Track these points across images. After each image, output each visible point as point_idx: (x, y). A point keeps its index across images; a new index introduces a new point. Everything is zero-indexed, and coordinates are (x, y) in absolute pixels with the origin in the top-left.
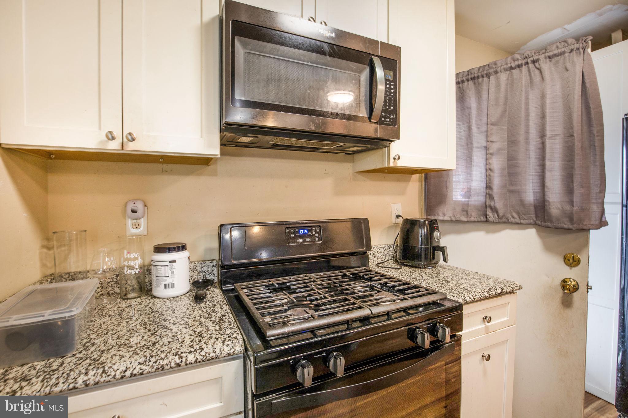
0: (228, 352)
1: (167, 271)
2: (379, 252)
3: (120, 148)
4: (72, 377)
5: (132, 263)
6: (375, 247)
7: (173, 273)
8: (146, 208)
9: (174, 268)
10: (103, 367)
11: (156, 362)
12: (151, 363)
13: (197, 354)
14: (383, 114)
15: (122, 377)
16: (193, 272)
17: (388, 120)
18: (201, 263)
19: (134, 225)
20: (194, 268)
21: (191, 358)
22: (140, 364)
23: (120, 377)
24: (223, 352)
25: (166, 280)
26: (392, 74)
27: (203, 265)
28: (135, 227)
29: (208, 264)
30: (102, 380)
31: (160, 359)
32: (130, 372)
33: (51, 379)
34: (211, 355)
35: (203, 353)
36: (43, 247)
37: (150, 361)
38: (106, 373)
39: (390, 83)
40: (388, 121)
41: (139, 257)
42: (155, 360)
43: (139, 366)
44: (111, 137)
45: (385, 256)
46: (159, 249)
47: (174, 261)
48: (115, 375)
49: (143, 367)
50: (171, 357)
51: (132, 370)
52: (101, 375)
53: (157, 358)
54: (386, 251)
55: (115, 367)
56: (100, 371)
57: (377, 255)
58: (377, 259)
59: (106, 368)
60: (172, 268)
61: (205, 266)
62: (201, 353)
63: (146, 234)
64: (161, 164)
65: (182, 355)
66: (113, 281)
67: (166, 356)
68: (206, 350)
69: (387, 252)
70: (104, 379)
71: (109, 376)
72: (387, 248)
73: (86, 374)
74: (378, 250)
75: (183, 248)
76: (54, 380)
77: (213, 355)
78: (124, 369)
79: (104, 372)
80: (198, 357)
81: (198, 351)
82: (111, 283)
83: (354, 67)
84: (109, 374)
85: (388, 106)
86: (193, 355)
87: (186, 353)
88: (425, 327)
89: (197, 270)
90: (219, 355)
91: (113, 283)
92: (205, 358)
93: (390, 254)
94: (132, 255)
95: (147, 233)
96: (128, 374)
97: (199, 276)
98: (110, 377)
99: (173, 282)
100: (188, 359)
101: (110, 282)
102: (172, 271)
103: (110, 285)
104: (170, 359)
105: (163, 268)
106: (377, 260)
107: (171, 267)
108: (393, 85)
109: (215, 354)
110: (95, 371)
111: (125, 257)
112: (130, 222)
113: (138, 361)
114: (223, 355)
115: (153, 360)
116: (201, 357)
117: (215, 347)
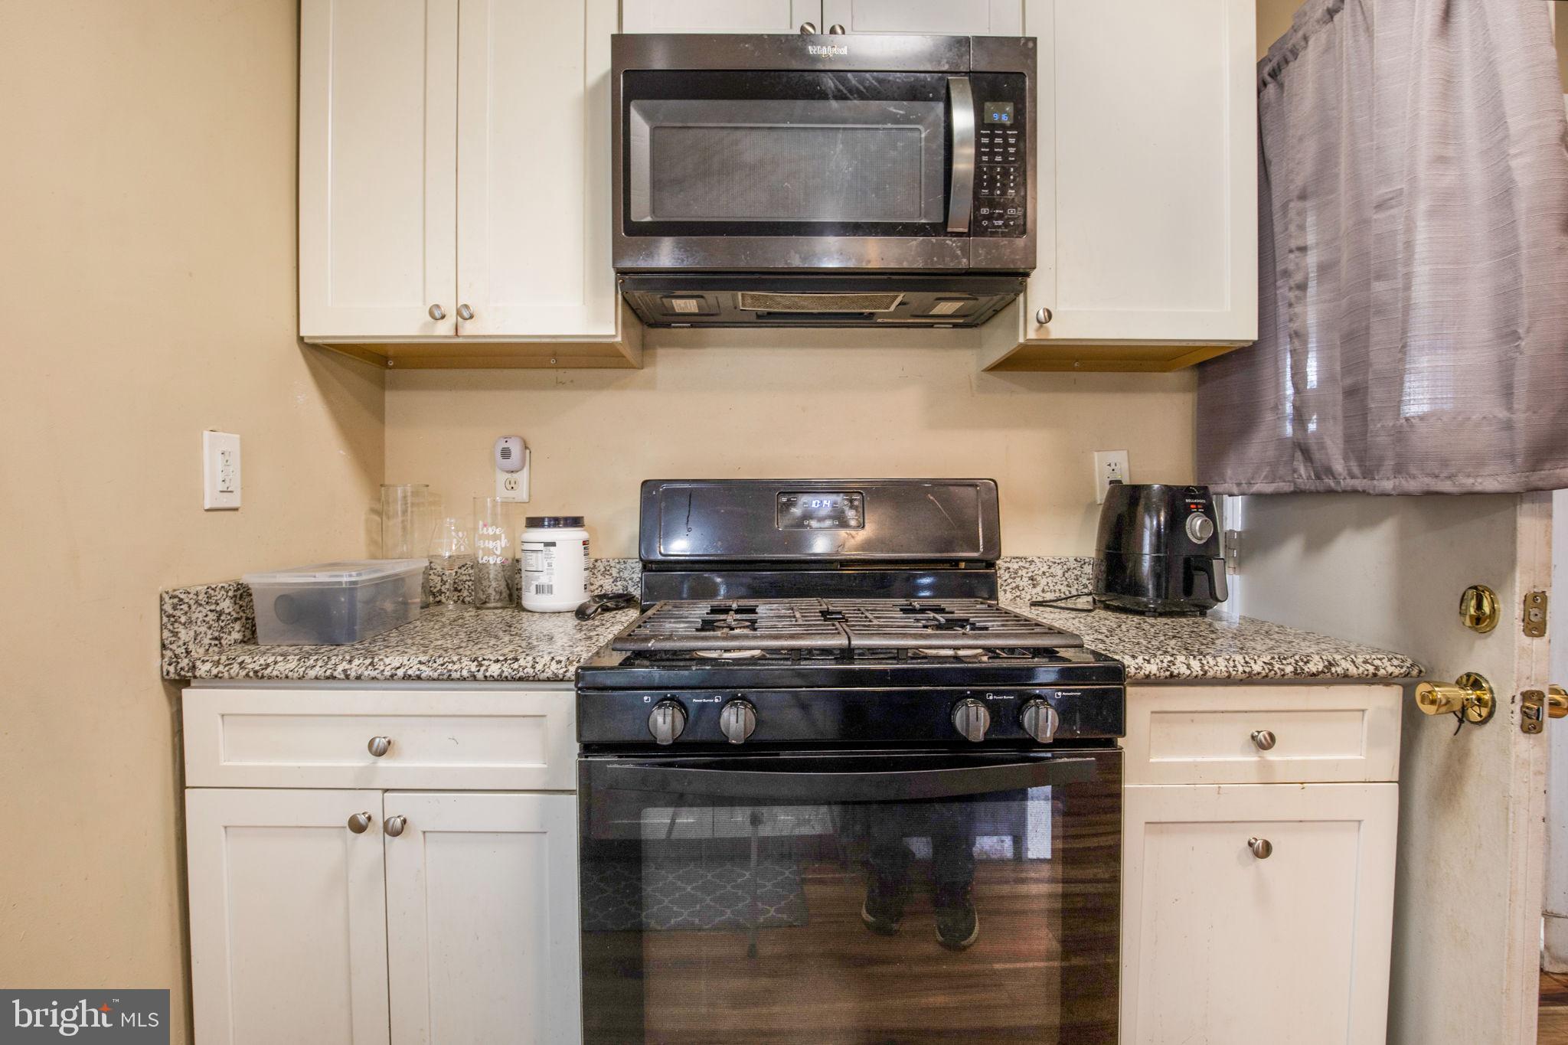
0: (556, 671)
1: (540, 562)
2: (1047, 574)
3: (452, 333)
4: (333, 662)
5: (491, 545)
6: (1036, 560)
7: (550, 565)
8: (528, 451)
9: (553, 556)
10: (373, 658)
11: (442, 665)
12: (435, 665)
13: (506, 665)
14: (985, 211)
15: (392, 676)
16: (603, 578)
17: (1000, 223)
18: (619, 563)
19: (508, 482)
20: (606, 570)
21: (494, 669)
22: (420, 663)
23: (389, 674)
24: (547, 670)
25: (538, 577)
26: (1009, 108)
27: (622, 567)
28: (509, 487)
29: (633, 566)
30: (366, 673)
31: (449, 663)
32: (404, 670)
33: (309, 660)
34: (525, 671)
35: (516, 666)
36: (374, 511)
37: (435, 662)
38: (374, 666)
39: (1004, 132)
40: (999, 227)
41: (503, 535)
42: (442, 662)
43: (419, 666)
44: (436, 314)
45: (1068, 586)
46: (534, 523)
47: (553, 544)
48: (383, 670)
49: (423, 667)
50: (465, 662)
51: (407, 668)
52: (367, 668)
53: (446, 659)
54: (1070, 573)
55: (387, 661)
56: (368, 661)
57: (1043, 581)
58: (1043, 591)
59: (376, 660)
60: (549, 557)
61: (625, 568)
62: (512, 665)
63: (527, 501)
64: (555, 370)
65: (483, 662)
66: (471, 580)
67: (460, 660)
68: (522, 662)
69: (1073, 577)
70: (369, 672)
71: (375, 669)
72: (1072, 564)
73: (350, 662)
74: (1045, 569)
75: (576, 522)
76: (312, 661)
77: (530, 671)
78: (398, 665)
79: (372, 664)
80: (505, 670)
81: (509, 662)
82: (467, 583)
83: (901, 112)
84: (376, 667)
85: (999, 189)
86: (499, 665)
87: (491, 660)
88: (991, 698)
89: (611, 574)
90: (538, 673)
91: (470, 583)
92: (515, 672)
93: (1085, 581)
94: (490, 529)
95: (530, 499)
96: (400, 673)
97: (615, 588)
98: (377, 671)
99: (551, 583)
100: (489, 670)
101: (467, 580)
102: (549, 561)
103: (467, 587)
104: (463, 665)
105: (534, 554)
106: (1041, 594)
107: (548, 555)
108: (1012, 136)
109: (533, 670)
110: (361, 661)
111: (481, 533)
112: (502, 477)
113: (419, 659)
114: (545, 674)
115: (440, 661)
116: (510, 671)
117: (537, 661)
